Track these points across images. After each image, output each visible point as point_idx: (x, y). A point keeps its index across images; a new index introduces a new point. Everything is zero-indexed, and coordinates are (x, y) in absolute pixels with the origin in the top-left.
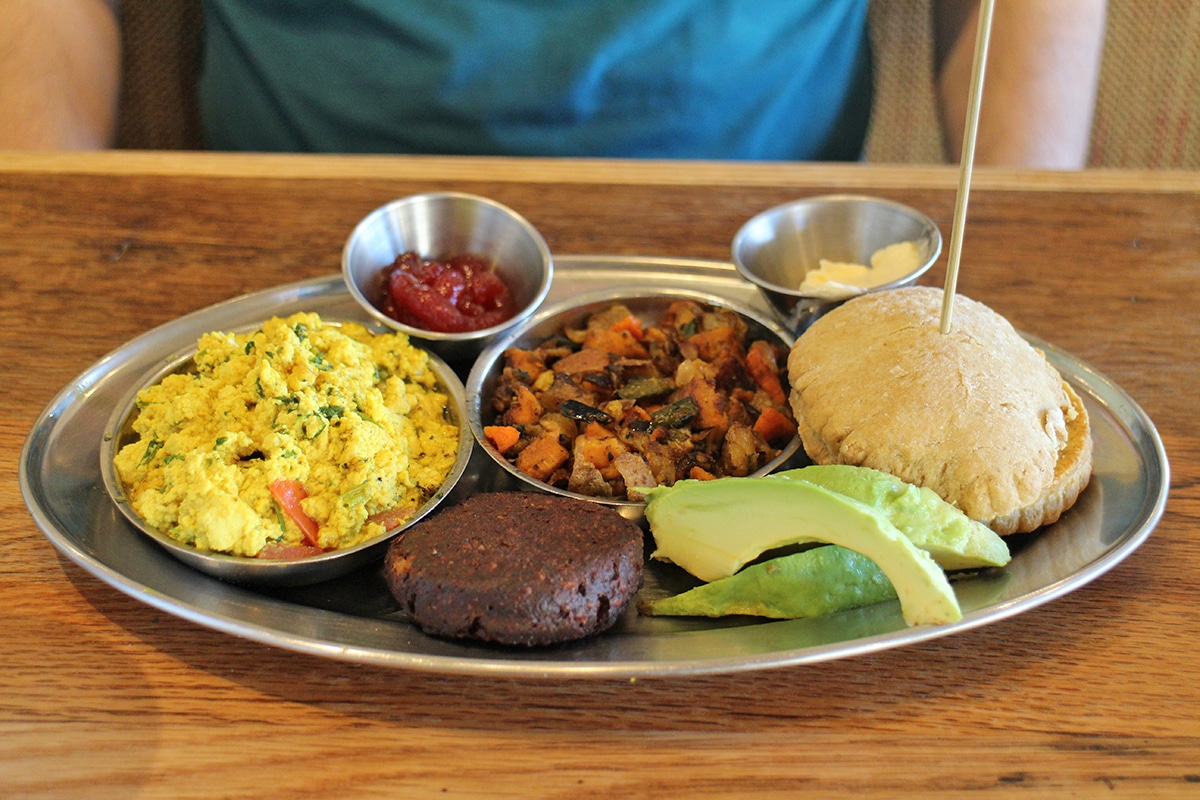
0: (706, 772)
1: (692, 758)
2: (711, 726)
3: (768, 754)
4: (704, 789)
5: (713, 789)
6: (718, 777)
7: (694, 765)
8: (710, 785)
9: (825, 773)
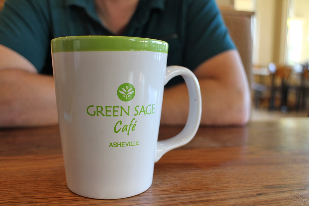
0: (180, 201)
1: (175, 199)
2: (177, 193)
3: (195, 196)
4: (182, 204)
5: (184, 204)
6: (184, 202)
7: (176, 200)
8: (183, 204)
9: (213, 198)
